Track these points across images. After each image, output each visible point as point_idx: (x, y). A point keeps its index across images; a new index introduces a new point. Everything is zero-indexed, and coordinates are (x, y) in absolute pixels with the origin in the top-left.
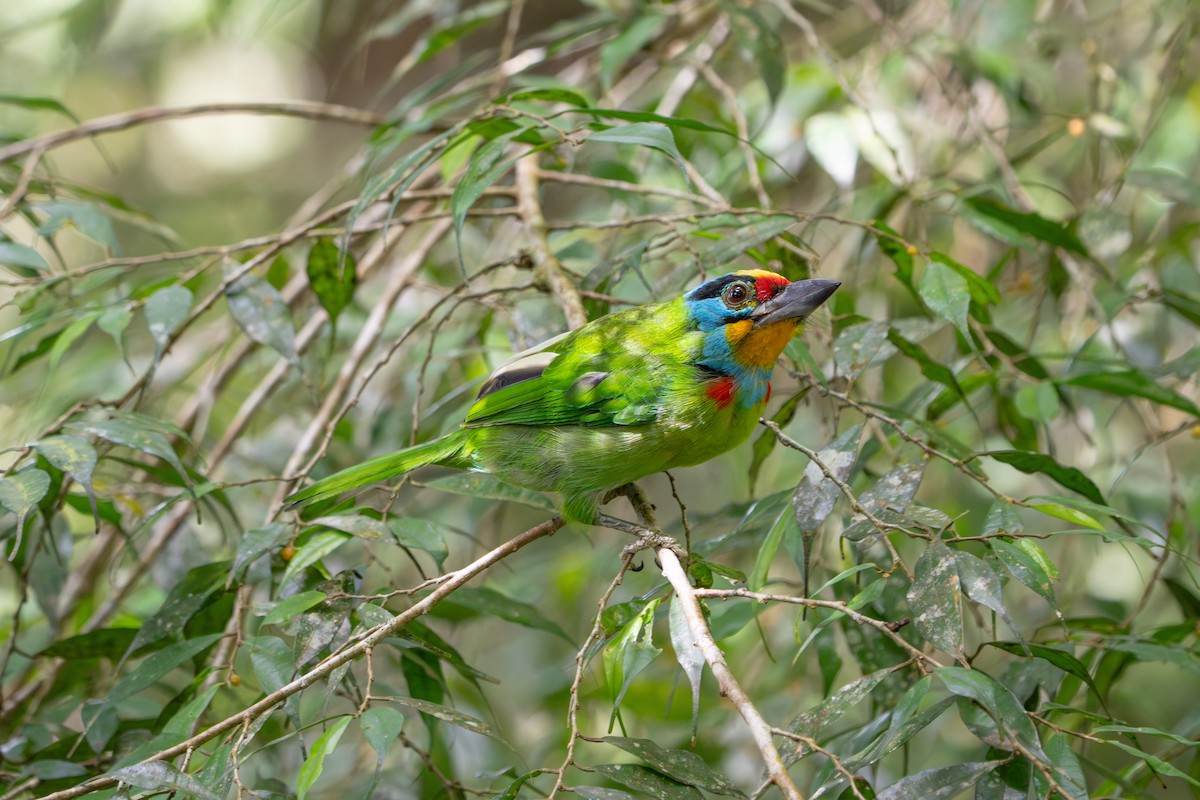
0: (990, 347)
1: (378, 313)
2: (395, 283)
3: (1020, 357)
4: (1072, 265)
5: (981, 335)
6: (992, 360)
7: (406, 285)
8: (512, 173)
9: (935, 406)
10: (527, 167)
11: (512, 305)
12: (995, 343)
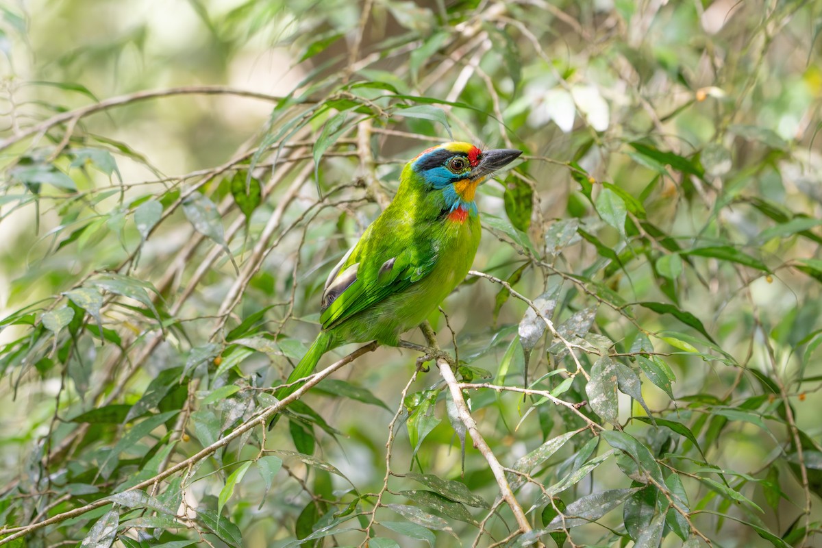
0: (643, 232)
1: (278, 212)
2: (287, 196)
3: (662, 238)
4: (696, 181)
5: (638, 225)
6: (644, 241)
7: (293, 198)
8: (356, 130)
9: (609, 269)
10: (365, 126)
11: (356, 208)
12: (647, 230)
